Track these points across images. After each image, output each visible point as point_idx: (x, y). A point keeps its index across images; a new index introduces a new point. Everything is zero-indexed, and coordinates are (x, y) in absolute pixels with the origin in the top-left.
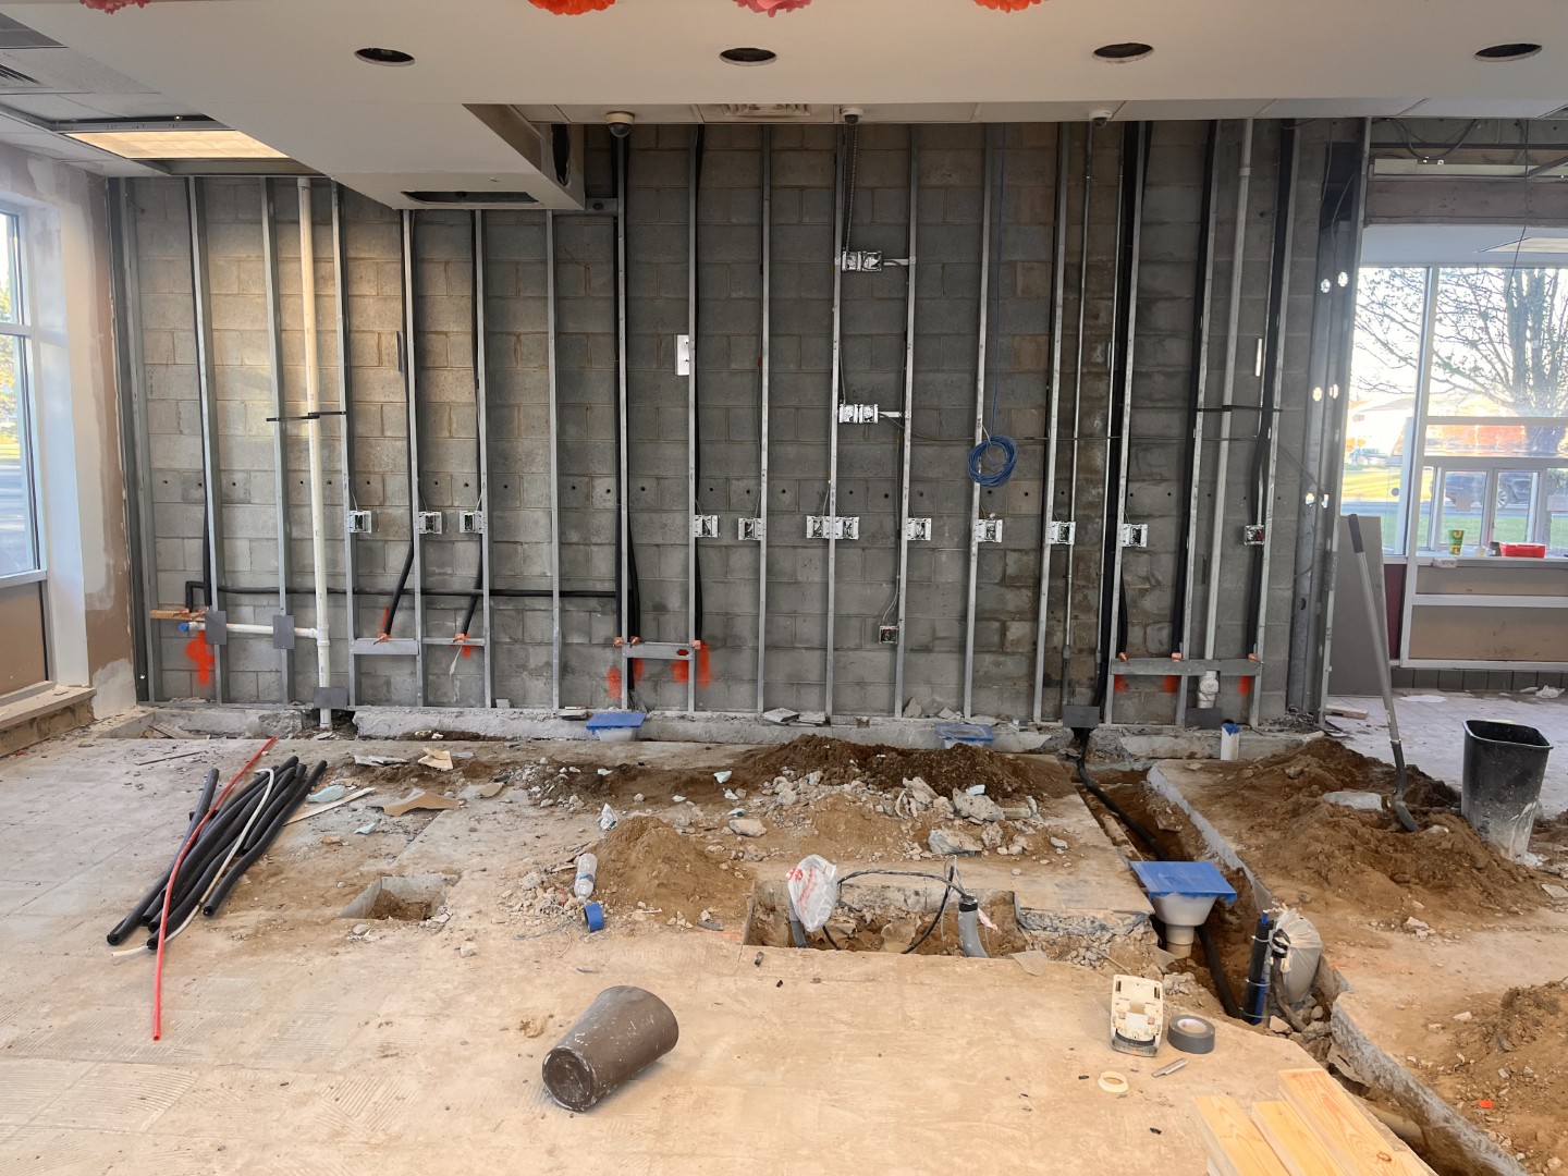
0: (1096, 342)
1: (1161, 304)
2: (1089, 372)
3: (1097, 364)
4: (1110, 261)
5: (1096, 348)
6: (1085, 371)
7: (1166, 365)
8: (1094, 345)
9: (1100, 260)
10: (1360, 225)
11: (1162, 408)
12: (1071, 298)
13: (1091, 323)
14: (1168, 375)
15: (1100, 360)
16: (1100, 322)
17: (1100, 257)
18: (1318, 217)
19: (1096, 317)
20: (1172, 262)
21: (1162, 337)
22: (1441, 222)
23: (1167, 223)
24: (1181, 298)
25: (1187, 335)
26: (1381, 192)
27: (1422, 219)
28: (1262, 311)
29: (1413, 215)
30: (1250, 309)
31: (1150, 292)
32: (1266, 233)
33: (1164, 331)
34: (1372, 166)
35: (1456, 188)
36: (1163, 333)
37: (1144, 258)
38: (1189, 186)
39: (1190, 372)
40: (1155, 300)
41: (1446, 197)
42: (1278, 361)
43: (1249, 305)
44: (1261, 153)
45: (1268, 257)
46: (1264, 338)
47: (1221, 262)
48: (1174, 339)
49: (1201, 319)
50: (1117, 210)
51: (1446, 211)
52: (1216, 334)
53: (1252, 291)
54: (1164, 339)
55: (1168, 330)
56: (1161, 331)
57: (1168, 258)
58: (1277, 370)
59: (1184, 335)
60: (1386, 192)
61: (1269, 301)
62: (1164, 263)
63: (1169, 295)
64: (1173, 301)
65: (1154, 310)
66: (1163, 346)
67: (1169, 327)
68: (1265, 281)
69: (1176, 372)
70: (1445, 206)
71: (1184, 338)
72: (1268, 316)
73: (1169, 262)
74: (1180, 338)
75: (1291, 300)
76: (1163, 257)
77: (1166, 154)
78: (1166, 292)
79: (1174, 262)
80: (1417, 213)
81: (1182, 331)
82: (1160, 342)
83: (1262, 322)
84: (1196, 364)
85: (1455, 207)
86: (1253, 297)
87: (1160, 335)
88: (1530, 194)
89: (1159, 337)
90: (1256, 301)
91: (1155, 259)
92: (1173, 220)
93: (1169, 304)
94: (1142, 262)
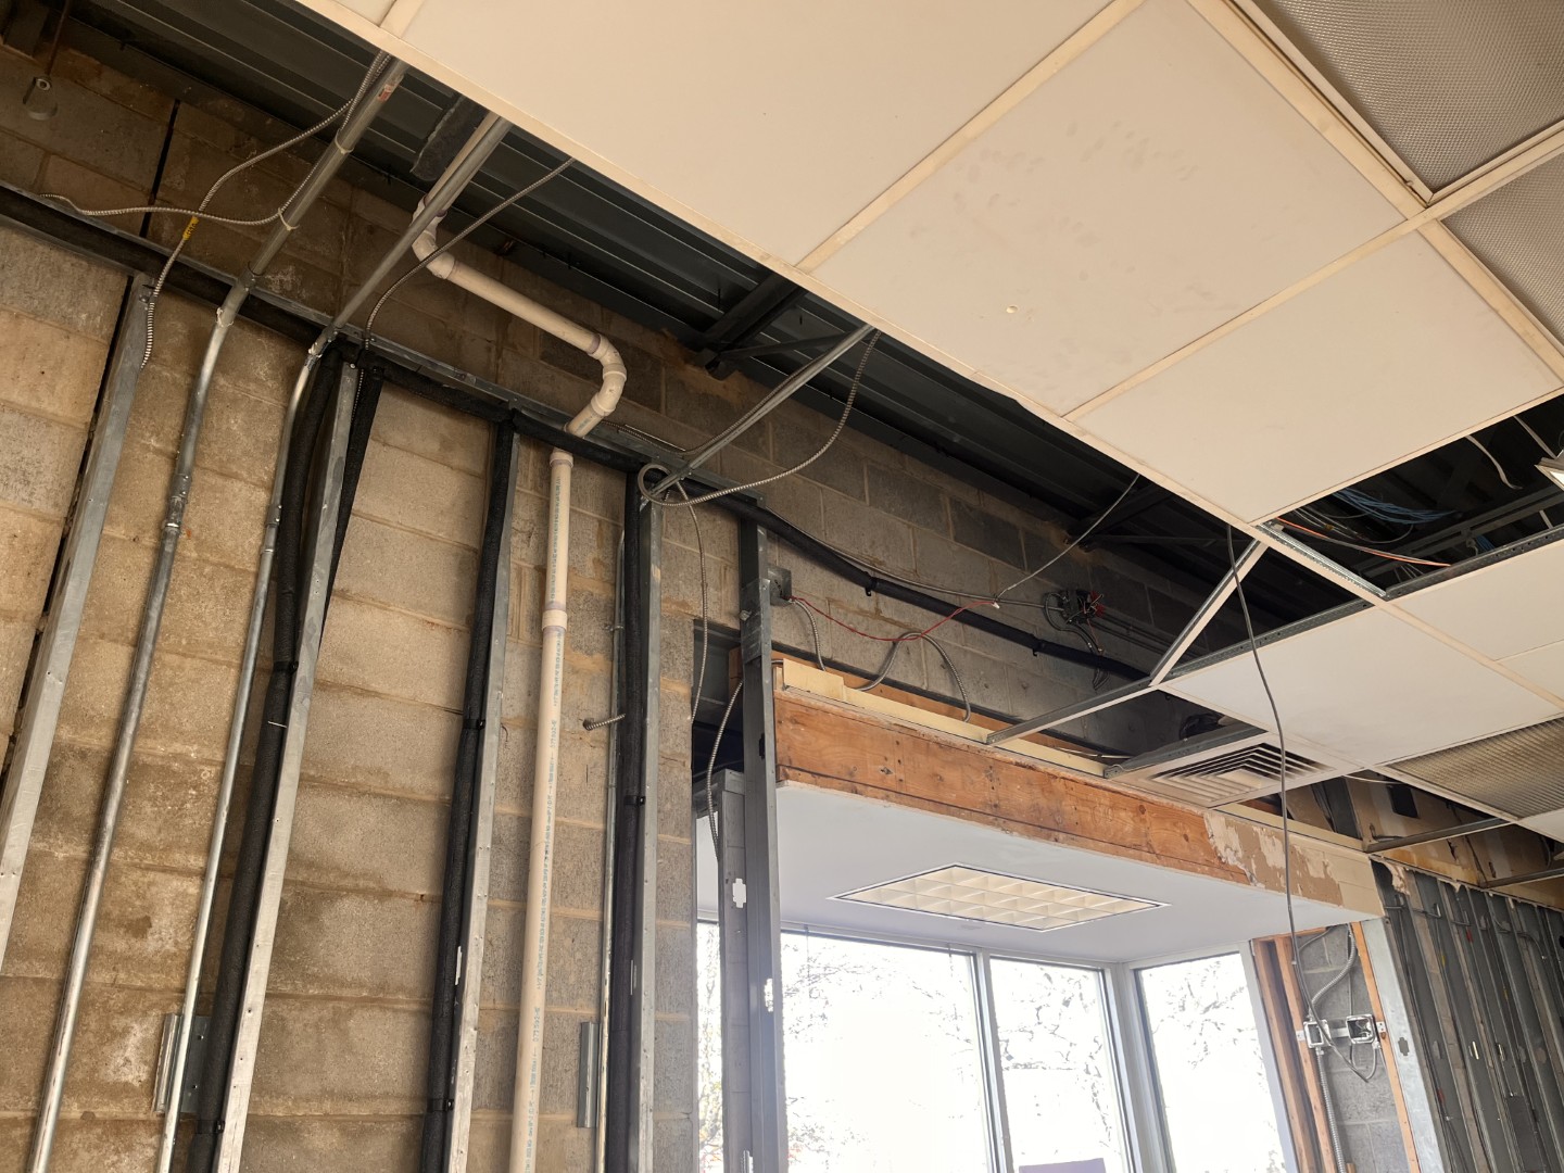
0: (125, 1011)
1: (348, 906)
2: (88, 1119)
3: (120, 1091)
4: (209, 762)
5: (126, 1032)
6: (75, 1112)
7: (349, 1097)
8: (119, 1023)
9: (176, 757)
10: (770, 778)
12: (60, 855)
13: (119, 943)
14: (354, 1131)
15: (136, 1074)
16: (151, 944)
17: (178, 747)
19: (141, 927)
20: (385, 796)
21: (343, 1005)
22: (887, 798)
23: (377, 694)
24: (403, 895)
25: (415, 1002)
26: (797, 723)
27: (859, 787)
28: (593, 951)
29: (847, 778)
30: (568, 942)
31: (319, 868)
32: (595, 766)
33: (350, 986)
34: (779, 670)
35: (898, 743)
36: (346, 993)
37: (312, 773)
38: (433, 624)
39: (421, 1116)
40: (332, 894)
41: (888, 755)
42: (643, 1084)
43: (564, 931)
44: (582, 599)
45: (602, 820)
46: (599, 1022)
47: (503, 815)
48: (377, 1013)
49: (460, 954)
50: (248, 629)
51: (890, 781)
52: (491, 1005)
53: (571, 897)
54: (350, 1013)
55: (362, 985)
56: (343, 985)
57: (375, 783)
58: (642, 1109)
59: (407, 1002)
60: (803, 725)
61: (609, 926)
62: (364, 794)
63: (372, 885)
64: (381, 901)
65: (327, 923)
66: (345, 1033)
67: (365, 975)
68: (599, 877)
69: (378, 1119)
70: (888, 772)
71: (405, 1011)
72: (608, 962)
73: (376, 795)
74: (395, 1011)
75: (659, 929)
76: (360, 778)
77: (386, 540)
78: (364, 875)
79: (391, 797)
80: (851, 774)
81: (401, 989)
82: (337, 1021)
83: (593, 978)
84: (440, 1092)
85: (902, 777)
86: (572, 912)
87: (340, 999)
88: (991, 775)
89: (336, 1003)
90: (579, 922)
91: (340, 780)
92: (394, 692)
93: (369, 908)
94: (305, 782)
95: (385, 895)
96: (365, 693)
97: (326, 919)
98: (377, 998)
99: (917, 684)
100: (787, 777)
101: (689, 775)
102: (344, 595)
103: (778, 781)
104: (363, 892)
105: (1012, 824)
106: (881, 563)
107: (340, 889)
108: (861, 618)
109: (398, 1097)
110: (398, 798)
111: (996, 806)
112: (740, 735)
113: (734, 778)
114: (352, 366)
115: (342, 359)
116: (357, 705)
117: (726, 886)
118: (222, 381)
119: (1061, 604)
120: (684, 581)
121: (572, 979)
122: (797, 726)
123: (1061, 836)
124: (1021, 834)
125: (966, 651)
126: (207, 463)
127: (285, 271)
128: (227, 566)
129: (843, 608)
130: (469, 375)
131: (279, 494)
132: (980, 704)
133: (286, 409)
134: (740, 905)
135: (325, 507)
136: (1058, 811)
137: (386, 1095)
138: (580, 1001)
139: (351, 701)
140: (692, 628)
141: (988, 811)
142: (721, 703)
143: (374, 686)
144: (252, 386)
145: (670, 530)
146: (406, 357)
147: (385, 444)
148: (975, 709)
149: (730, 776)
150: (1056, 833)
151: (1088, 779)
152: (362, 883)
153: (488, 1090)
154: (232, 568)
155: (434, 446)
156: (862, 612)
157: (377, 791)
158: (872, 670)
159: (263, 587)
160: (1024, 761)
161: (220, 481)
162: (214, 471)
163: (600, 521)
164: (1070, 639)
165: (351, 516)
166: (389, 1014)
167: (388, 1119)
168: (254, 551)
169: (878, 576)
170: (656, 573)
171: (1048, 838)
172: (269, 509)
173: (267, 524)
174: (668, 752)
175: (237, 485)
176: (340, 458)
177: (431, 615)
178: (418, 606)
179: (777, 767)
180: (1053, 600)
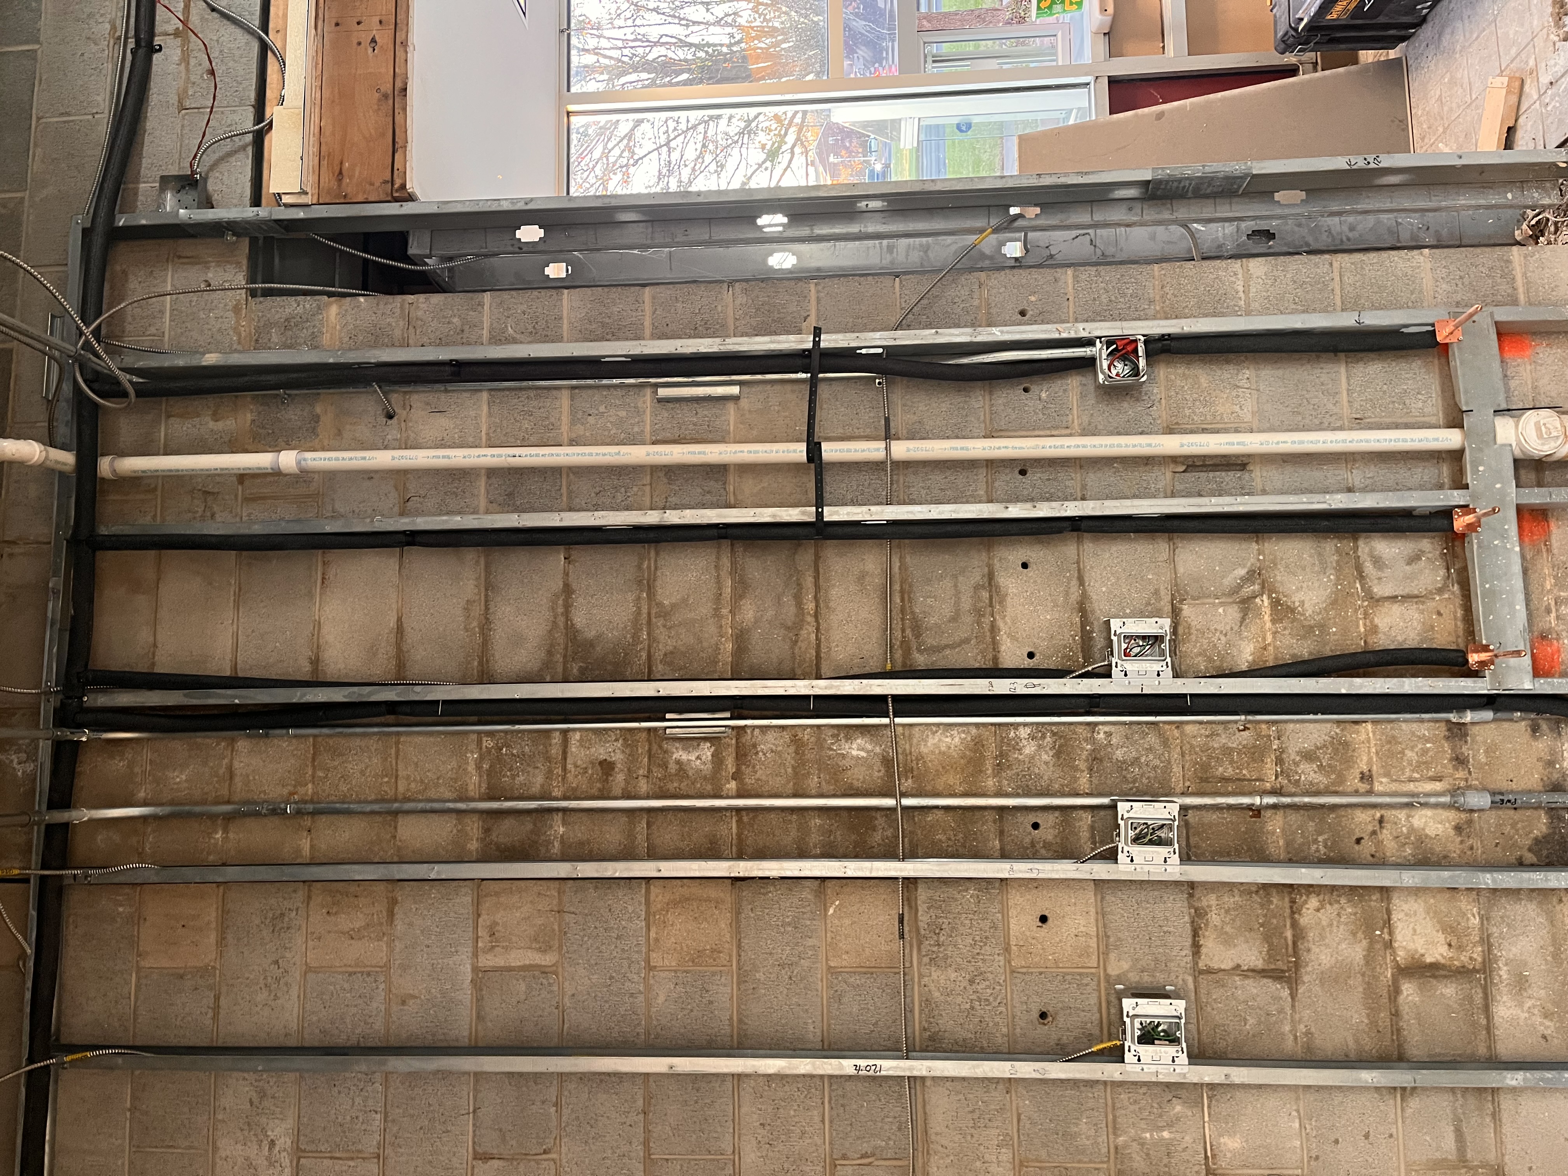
0: (665, 766)
1: (579, 619)
2: (737, 776)
3: (718, 760)
4: (479, 742)
5: (678, 762)
6: (732, 785)
7: (719, 596)
8: (673, 768)
9: (479, 767)
10: (408, 208)
11: (816, 599)
12: (562, 830)
13: (620, 778)
14: (742, 587)
15: (707, 751)
16: (618, 757)
17: (471, 768)
18: (399, 298)
19: (607, 767)
20: (486, 601)
21: (653, 611)
22: (405, 44)
23: (399, 619)
24: (566, 574)
25: (649, 553)
26: (341, 173)
27: (399, 84)
28: (597, 396)
29: (391, 102)
30: (591, 420)
31: (552, 645)
32: (428, 404)
33: (639, 608)
34: (286, 199)
35: (337, 24)
36: (645, 610)
37: (476, 663)
38: (323, 578)
39: (732, 545)
40: (571, 632)
41: (355, 42)
42: (703, 350)
43: (582, 424)
44: (261, 431)
45: (479, 394)
46: (657, 386)
47: (488, 493)
48: (659, 583)
50: (364, 735)
51: (384, 38)
52: (648, 488)
53: (552, 420)
54: (660, 604)
55: (639, 598)
56: (638, 613)
57: (477, 610)
58: (724, 349)
59: (649, 560)
61: (574, 382)
62: (487, 619)
63: (560, 602)
64: (573, 592)
65: (593, 633)
66: (673, 606)
67: (631, 597)
68: (532, 393)
69: (733, 571)
70: (373, 41)
71: (656, 561)
72: (605, 382)
73: (487, 608)
74: (656, 569)
75: (572, 339)
76: (475, 624)
77: (253, 631)
78: (553, 609)
79: (486, 596)
80: (386, 96)
81: (639, 567)
82: (665, 614)
83: (619, 392)
84: (715, 532)
85: (376, 20)
86: (565, 419)
87: (649, 614)
89: (653, 615)
90: (573, 411)
91: (479, 640)
92: (394, 606)
93: (579, 601)
94: (486, 678)
95: (568, 590)
96: (400, 629)
97: (591, 634)
98: (648, 585)
102: (315, 662)
103: (411, 198)
104: (567, 607)
106: (114, 28)
107: (566, 627)
108: (193, 62)
109: (718, 558)
110: (487, 590)
113: (415, 244)
116: (411, 637)
117: (524, 249)
118: (142, 795)
120: (210, 310)
121: (623, 414)
122: (344, 172)
126: (225, 792)
128: (314, 760)
129: (185, 91)
130: (50, 585)
131: (236, 733)
133: (148, 739)
134: (541, 233)
135: (237, 701)
137: (717, 567)
138: (640, 405)
139: (409, 641)
140: (261, 299)
143: (393, 623)
144: (137, 770)
145: (153, 330)
146: (55, 650)
147: (155, 645)
152: (560, 610)
153: (712, 483)
154: (314, 754)
155: (142, 601)
156: (185, 58)
157: (483, 608)
158: (255, 46)
159: (325, 731)
161: (238, 780)
162: (230, 785)
163: (168, 416)
165: (240, 675)
166: (659, 573)
167: (733, 563)
168: (294, 741)
169: (132, 33)
170: (211, 359)
172: (249, 736)
173: (267, 736)
174: (401, 323)
175: (236, 764)
176: (185, 695)
177: (316, 582)
178: (310, 595)
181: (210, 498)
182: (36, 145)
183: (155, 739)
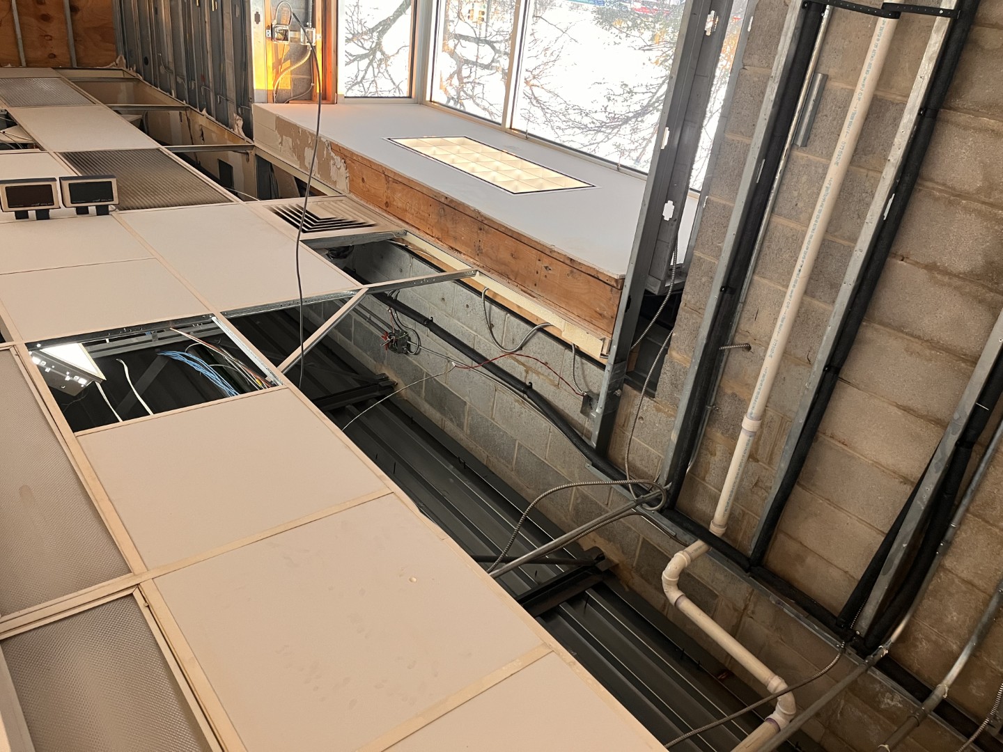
10: (628, 283)
18: (680, 311)
20: (912, 335)
21: (983, 198)
22: (552, 251)
23: (898, 406)
24: (916, 264)
25: (927, 188)
26: (601, 314)
27: (568, 262)
28: (784, 195)
29: (575, 270)
30: (800, 205)
31: (975, 297)
32: (749, 320)
33: (974, 210)
34: (605, 352)
35: (535, 285)
36: (978, 206)
37: (963, 365)
38: (843, 443)
39: (944, 108)
40: (970, 277)
41: (544, 278)
42: (773, 97)
43: (801, 213)
44: (730, 432)
45: (754, 282)
46: (793, 145)
47: (826, 302)
48: (958, 186)
49: (886, 215)
50: (984, 475)
51: (546, 261)
52: (871, 173)
53: (790, 235)
54: (979, 190)
55: (965, 208)
56: (979, 213)
57: (917, 346)
58: (778, 79)
59: (933, 189)
60: (596, 312)
61: (768, 209)
62: (927, 341)
63: (939, 277)
64: (935, 263)
65: (979, 258)
66: (986, 179)
67: (960, 215)
68: (766, 244)
69: (976, 113)
70: (546, 268)
71: (937, 183)
72: (775, 185)
73: (919, 337)
74: (944, 185)
75: (734, 200)
76: (927, 352)
77: (863, 508)
78: (943, 285)
79: (907, 334)
80: (572, 272)
81: (936, 199)
82: (990, 187)
83: (788, 176)
84: (927, 121)
85: (538, 262)
86: (792, 225)
87: (983, 203)
88: (479, 250)
89: (987, 200)
90: (788, 217)
91: (944, 354)
92: (886, 405)
93: (945, 260)
94: (974, 361)
95: (931, 268)
96: (906, 409)
97: (979, 260)
98: (956, 196)
99: (513, 319)
100: (616, 281)
101: (684, 296)
102: (905, 480)
103: (623, 279)
104: (946, 272)
105: (473, 215)
106: (517, 401)
107: (964, 279)
108: (539, 370)
109: (958, 125)
110: (902, 332)
111: (481, 229)
112: (641, 314)
113: (653, 287)
114: (858, 633)
115: (864, 640)
116: (917, 404)
117: (676, 217)
118: (955, 647)
119: (409, 346)
120: (655, 425)
121: (804, 179)
122: (600, 312)
123: (443, 200)
124: (468, 207)
125: (476, 332)
126: (982, 595)
127: (887, 706)
128: (987, 522)
129: (550, 380)
130: (773, 602)
131: (936, 561)
132: (474, 296)
133: (913, 616)
134: (670, 202)
135: (905, 545)
136: (441, 216)
137: (966, 128)
138: (803, 162)
139: (919, 406)
140: (656, 393)
141: (487, 227)
142: (648, 338)
143: (900, 413)
144: (934, 638)
145: (656, 461)
146: (817, 628)
147: (846, 572)
148: (479, 293)
149: (656, 290)
150: (445, 203)
151: (417, 232)
152: (946, 279)
153: (888, 115)
154: (984, 520)
155: (810, 560)
156: (538, 373)
157: (917, 340)
158: (540, 334)
159: (965, 502)
160: (456, 254)
161: (976, 581)
162: (979, 589)
163: (704, 480)
164: (408, 322)
165: (887, 532)
166: (949, 184)
167: (968, 111)
168: (963, 527)
169: (522, 394)
170: (674, 437)
171: (452, 201)
172: (944, 554)
173: (950, 543)
174: (695, 316)
175: (965, 575)
176: (884, 574)
177: (843, 450)
178: (852, 457)
179: (622, 289)
180: (413, 349)
181: (760, 484)
182: (555, 467)
183: (915, 612)
